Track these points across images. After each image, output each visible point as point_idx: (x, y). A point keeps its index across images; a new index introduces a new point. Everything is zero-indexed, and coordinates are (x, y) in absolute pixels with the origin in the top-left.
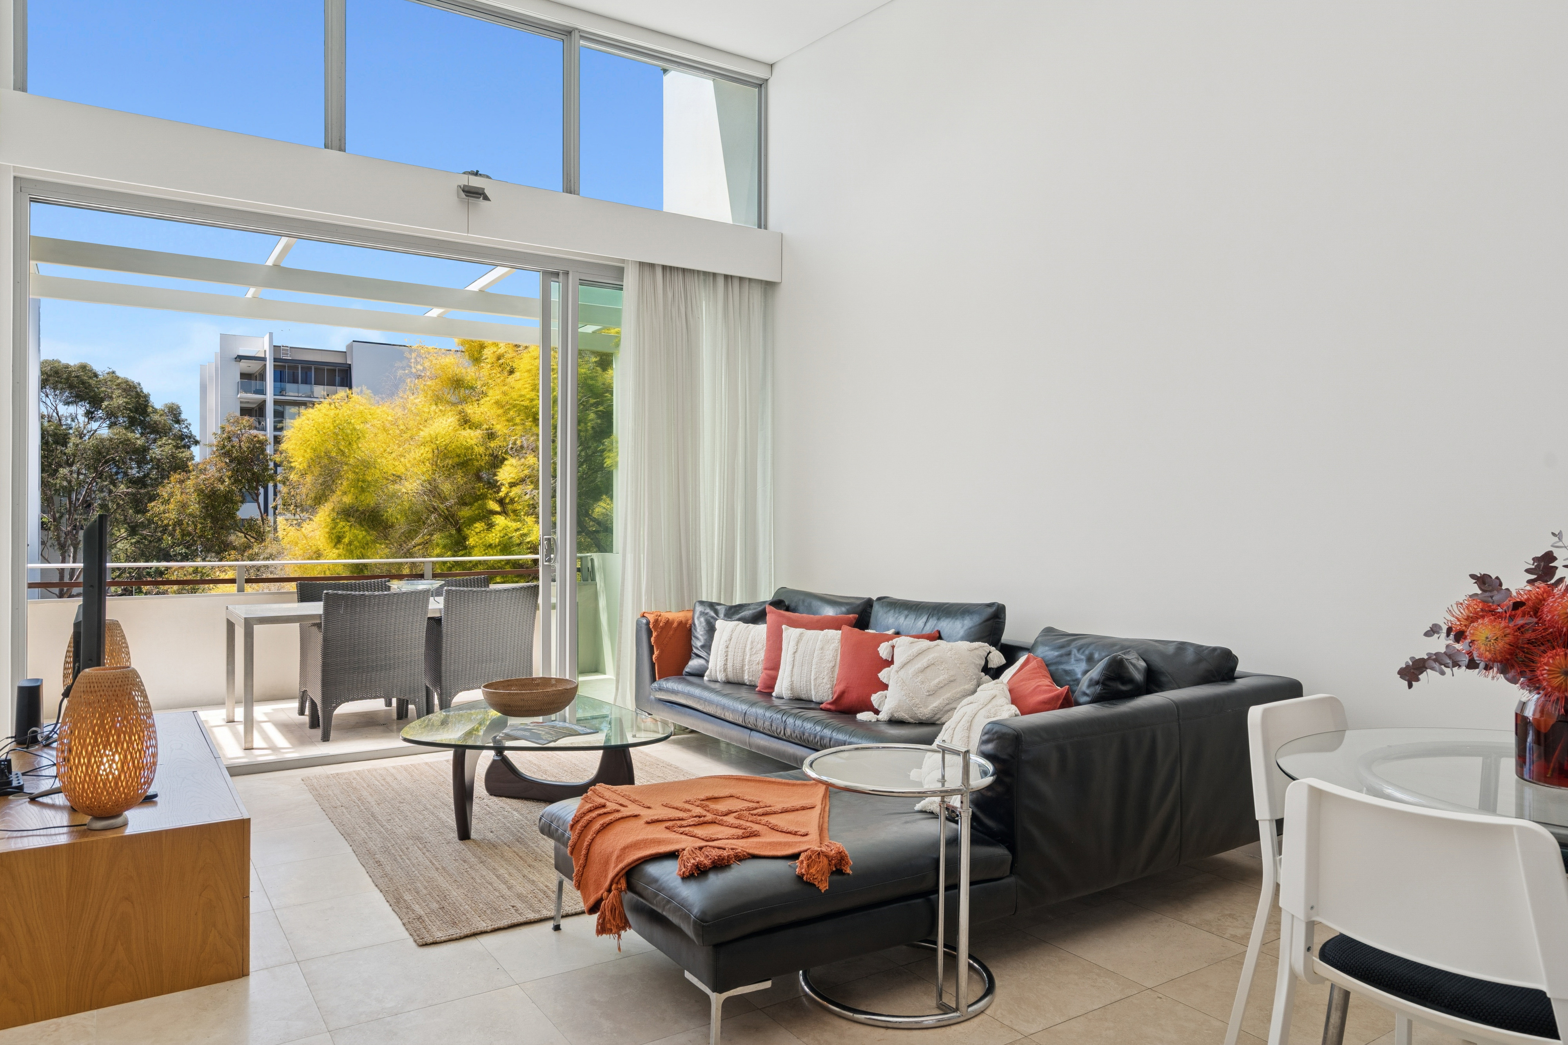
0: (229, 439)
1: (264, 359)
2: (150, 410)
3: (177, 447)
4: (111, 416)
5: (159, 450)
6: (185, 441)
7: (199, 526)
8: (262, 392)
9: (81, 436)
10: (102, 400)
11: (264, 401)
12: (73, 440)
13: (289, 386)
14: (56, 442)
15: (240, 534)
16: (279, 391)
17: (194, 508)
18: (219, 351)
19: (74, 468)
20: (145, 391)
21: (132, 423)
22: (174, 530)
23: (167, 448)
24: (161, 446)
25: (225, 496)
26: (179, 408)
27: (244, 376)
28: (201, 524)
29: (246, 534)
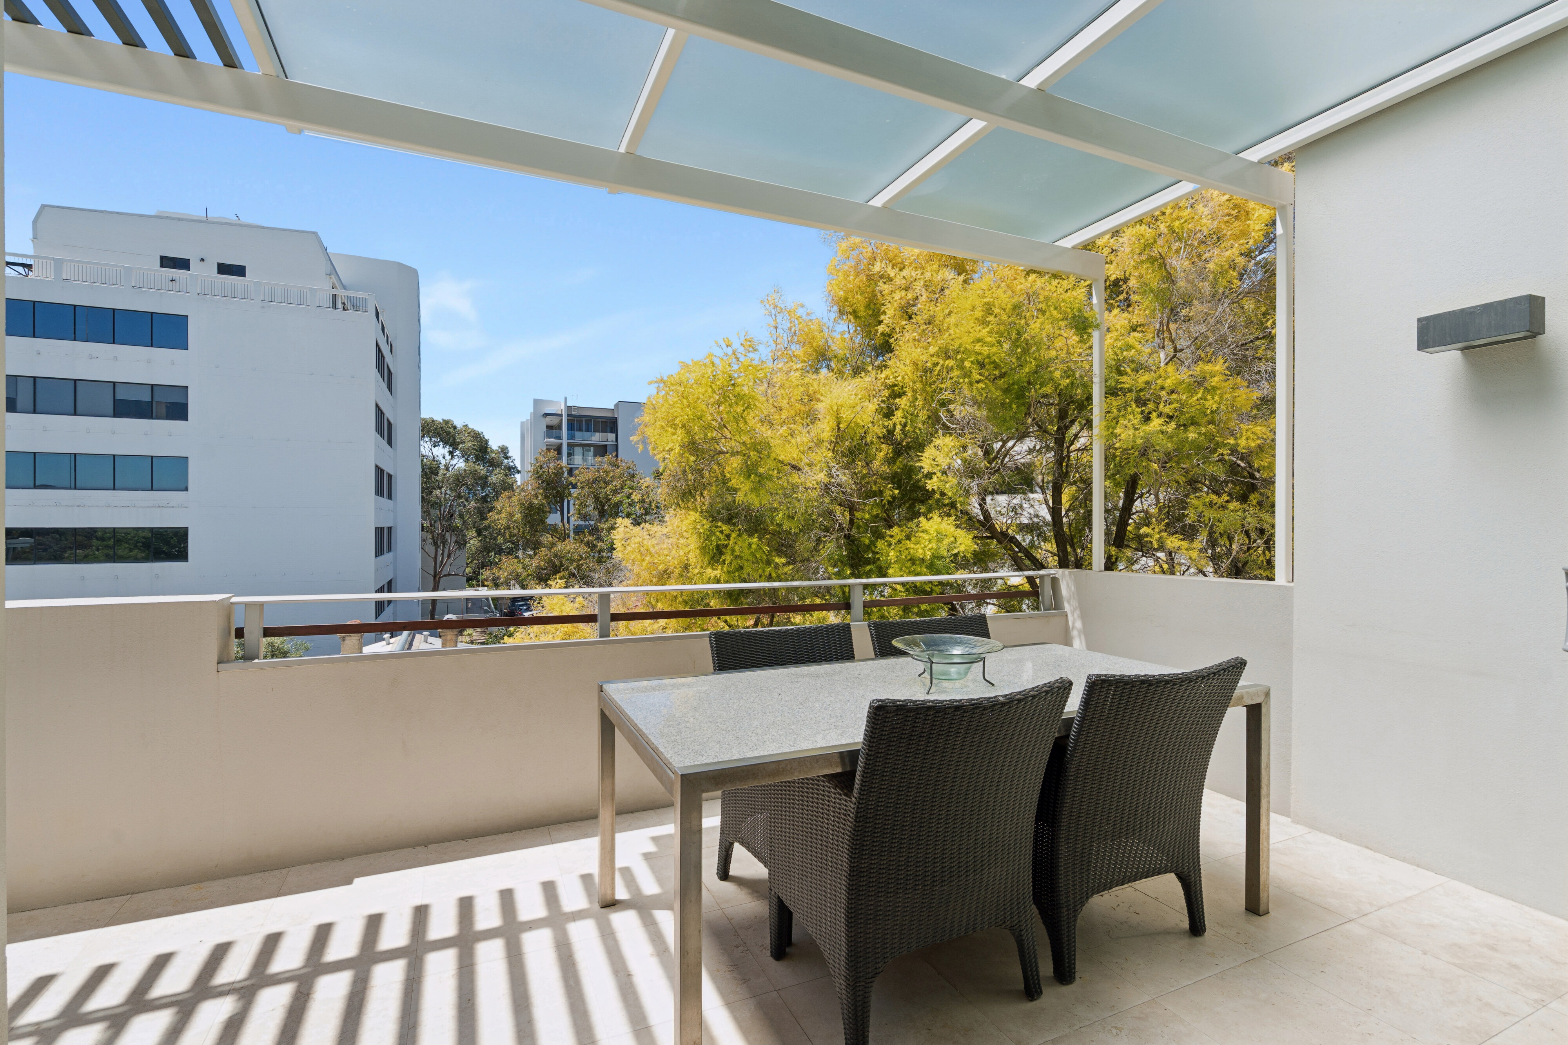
0: (541, 467)
1: (561, 415)
2: (489, 450)
3: (506, 475)
4: (465, 455)
5: (495, 478)
6: (511, 470)
7: (522, 529)
8: (560, 437)
9: (447, 469)
10: (459, 444)
11: (561, 444)
12: (441, 472)
13: (578, 434)
14: (432, 473)
15: (548, 535)
16: (571, 437)
17: (518, 516)
18: (532, 411)
19: (443, 490)
20: (486, 437)
21: (477, 458)
22: (505, 533)
23: (500, 476)
24: (496, 475)
25: (539, 508)
26: (507, 448)
27: (548, 427)
28: (523, 528)
29: (552, 535)
